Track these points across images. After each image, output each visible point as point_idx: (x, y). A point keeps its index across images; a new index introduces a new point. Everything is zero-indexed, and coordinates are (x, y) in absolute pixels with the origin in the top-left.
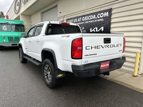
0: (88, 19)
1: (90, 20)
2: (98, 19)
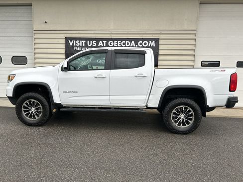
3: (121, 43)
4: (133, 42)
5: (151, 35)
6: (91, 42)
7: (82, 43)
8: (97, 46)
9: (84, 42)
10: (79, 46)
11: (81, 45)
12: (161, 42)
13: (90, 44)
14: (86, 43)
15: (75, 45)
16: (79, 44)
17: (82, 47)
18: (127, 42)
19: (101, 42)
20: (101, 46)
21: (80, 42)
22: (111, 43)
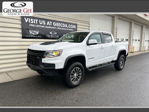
0: (60, 25)
1: (63, 27)
2: (69, 28)
3: (60, 24)
4: (66, 25)
5: (73, 22)
6: (42, 21)
7: (36, 21)
8: (46, 25)
9: (37, 20)
10: (33, 24)
11: (35, 23)
12: (78, 26)
13: (41, 23)
14: (38, 22)
15: (30, 22)
16: (33, 21)
17: (35, 24)
18: (63, 24)
19: (48, 22)
20: (48, 25)
21: (33, 20)
22: (54, 23)
